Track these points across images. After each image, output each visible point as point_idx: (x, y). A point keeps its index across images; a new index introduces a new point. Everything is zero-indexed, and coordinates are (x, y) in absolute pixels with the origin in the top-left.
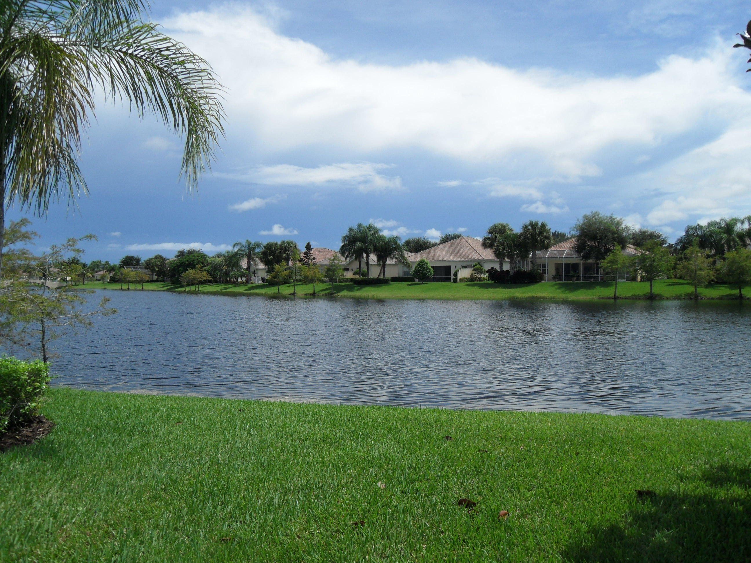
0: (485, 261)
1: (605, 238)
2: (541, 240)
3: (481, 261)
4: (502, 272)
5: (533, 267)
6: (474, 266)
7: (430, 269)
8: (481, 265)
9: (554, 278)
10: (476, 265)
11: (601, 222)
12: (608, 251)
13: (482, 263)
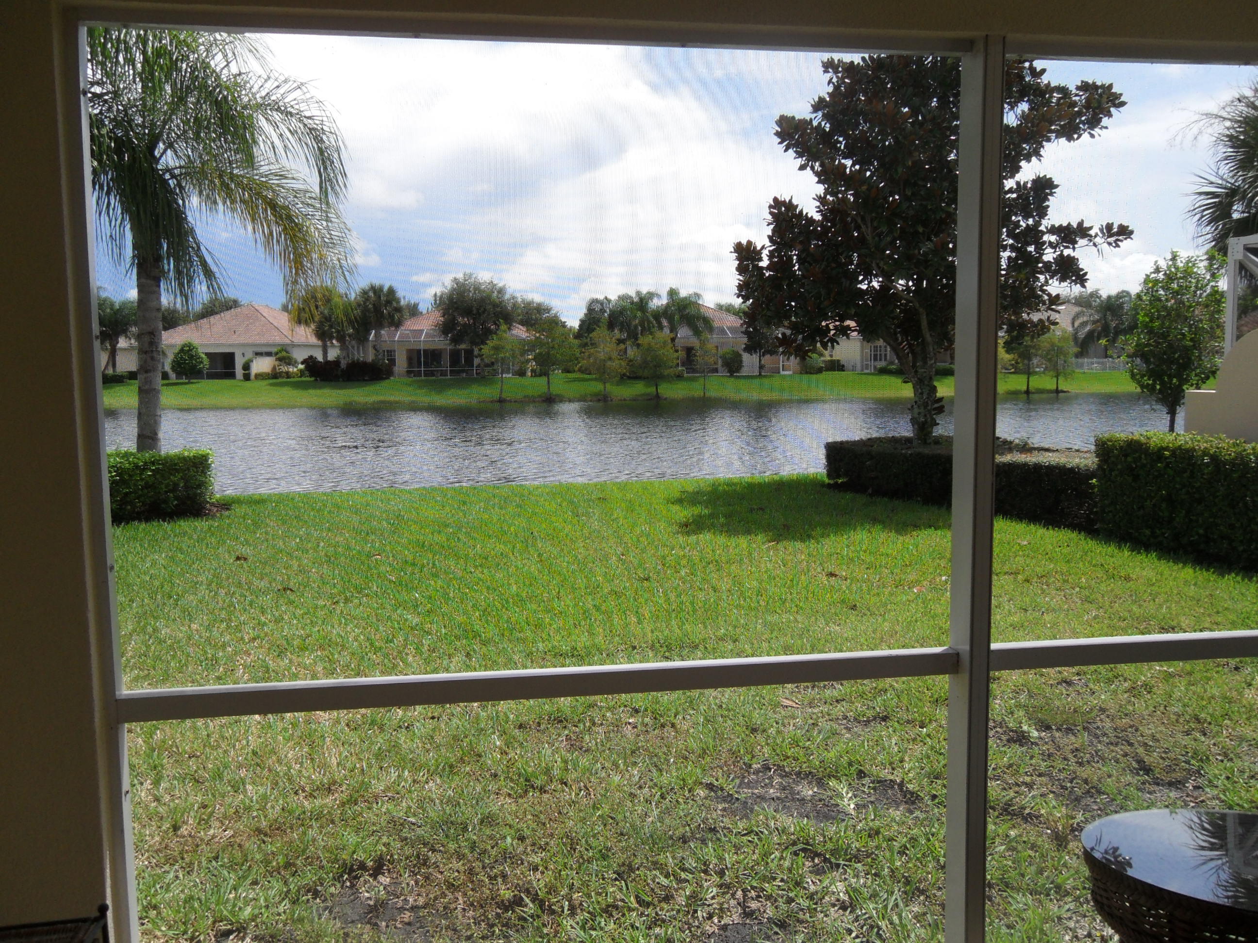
0: (294, 346)
1: (484, 312)
2: (389, 314)
3: (288, 345)
4: (327, 363)
5: (376, 355)
6: (276, 354)
7: (202, 358)
8: (287, 352)
9: (409, 373)
10: (280, 352)
11: (477, 288)
12: (488, 333)
13: (289, 349)
